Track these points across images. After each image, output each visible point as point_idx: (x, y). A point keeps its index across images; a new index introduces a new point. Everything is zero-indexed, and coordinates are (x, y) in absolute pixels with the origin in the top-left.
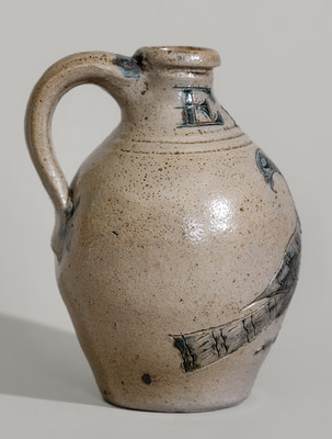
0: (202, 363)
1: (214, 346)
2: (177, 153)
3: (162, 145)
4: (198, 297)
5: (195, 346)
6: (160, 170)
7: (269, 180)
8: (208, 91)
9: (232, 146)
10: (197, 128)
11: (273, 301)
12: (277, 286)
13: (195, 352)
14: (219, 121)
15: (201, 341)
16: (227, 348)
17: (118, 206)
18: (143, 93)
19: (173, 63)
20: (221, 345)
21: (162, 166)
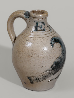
0: (34, 82)
2: (31, 37)
3: (29, 35)
4: (31, 70)
10: (37, 32)
13: (32, 80)
14: (44, 30)
15: (33, 79)
16: (39, 80)
18: (29, 22)
20: (38, 80)
21: (27, 40)
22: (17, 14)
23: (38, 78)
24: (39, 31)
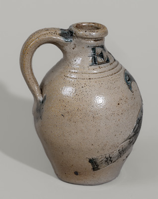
0: (101, 168)
1: (106, 161)
2: (90, 79)
3: (83, 75)
4: (100, 143)
5: (98, 162)
6: (83, 87)
7: (130, 87)
8: (102, 47)
9: (113, 73)
10: (98, 66)
11: (131, 140)
12: (133, 133)
14: (108, 61)
15: (100, 160)
16: (111, 161)
17: (64, 104)
18: (73, 49)
19: (87, 37)
20: (109, 160)
21: (83, 85)
22: (47, 37)
23: (111, 158)
24: (101, 63)
